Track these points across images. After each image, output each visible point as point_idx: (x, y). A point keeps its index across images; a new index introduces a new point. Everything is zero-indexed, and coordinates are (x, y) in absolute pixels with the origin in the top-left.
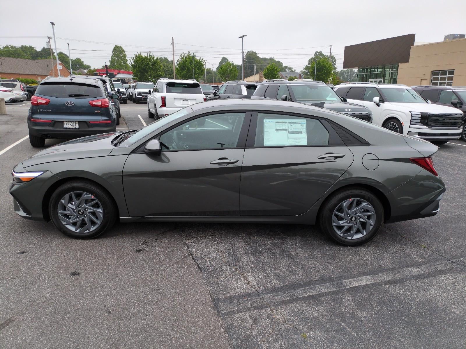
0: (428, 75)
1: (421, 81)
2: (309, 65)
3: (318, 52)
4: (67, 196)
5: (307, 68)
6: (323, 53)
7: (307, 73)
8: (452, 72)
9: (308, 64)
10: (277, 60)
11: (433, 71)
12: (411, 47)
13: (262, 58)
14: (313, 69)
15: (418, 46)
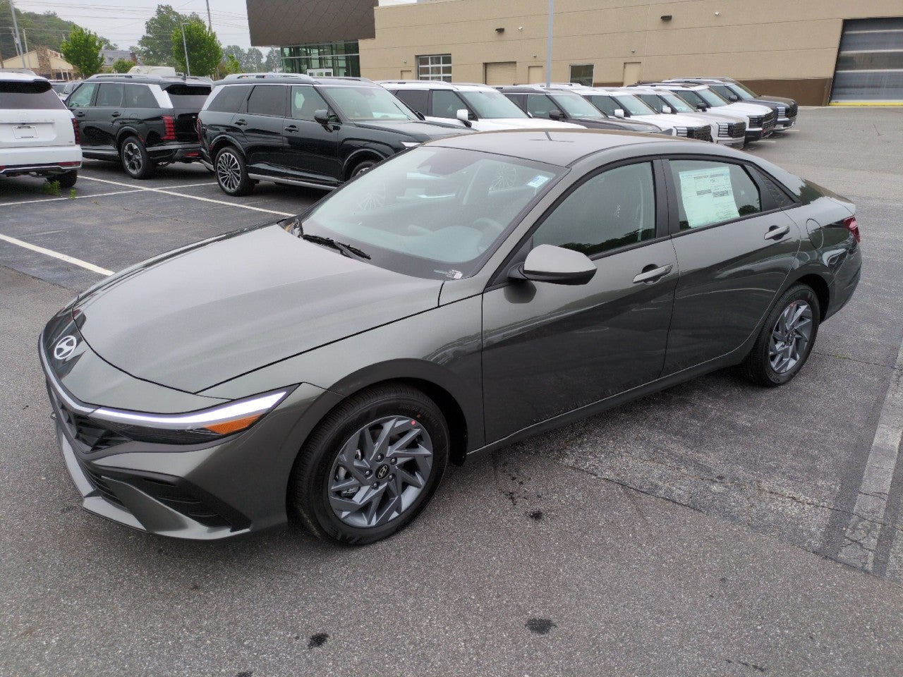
0: (412, 63)
1: (402, 74)
2: (149, 35)
3: (162, 7)
4: (354, 439)
5: (145, 41)
6: (175, 9)
7: (147, 52)
8: (447, 59)
9: (147, 32)
10: (65, 19)
11: (418, 56)
12: (375, 8)
13: (25, 14)
14: (179, 46)
15: (384, 8)
